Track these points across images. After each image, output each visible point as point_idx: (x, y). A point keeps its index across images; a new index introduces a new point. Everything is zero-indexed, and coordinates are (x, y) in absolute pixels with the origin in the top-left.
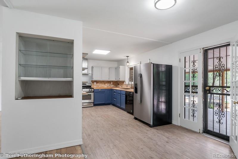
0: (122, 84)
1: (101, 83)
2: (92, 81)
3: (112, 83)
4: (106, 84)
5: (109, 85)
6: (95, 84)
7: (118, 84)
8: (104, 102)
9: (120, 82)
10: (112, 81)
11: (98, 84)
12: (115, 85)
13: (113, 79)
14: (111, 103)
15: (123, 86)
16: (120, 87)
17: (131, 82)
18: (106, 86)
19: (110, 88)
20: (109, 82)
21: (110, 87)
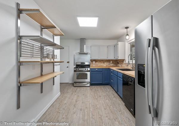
0: (122, 63)
1: (101, 62)
2: (91, 60)
3: (111, 62)
4: (105, 63)
5: (108, 64)
6: (94, 63)
7: (118, 63)
8: (101, 82)
9: (119, 60)
10: (112, 60)
11: (97, 63)
12: (115, 64)
13: (112, 57)
14: (109, 84)
15: (123, 65)
16: (120, 66)
17: (132, 61)
18: (105, 65)
19: (108, 67)
20: (109, 61)
21: (109, 65)
